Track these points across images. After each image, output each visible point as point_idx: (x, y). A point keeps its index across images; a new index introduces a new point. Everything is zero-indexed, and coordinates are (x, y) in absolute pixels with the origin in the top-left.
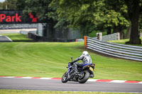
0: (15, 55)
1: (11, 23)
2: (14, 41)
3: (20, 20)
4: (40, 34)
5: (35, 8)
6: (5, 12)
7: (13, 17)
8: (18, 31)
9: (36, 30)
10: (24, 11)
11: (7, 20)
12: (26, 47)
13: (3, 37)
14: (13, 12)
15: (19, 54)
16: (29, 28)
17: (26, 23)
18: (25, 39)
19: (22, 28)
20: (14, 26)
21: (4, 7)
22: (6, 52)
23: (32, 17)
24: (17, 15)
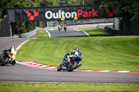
0: (93, 49)
1: (88, 18)
2: (91, 36)
3: (97, 15)
4: (117, 28)
5: (111, 3)
6: (83, 8)
7: (90, 13)
8: (95, 25)
9: (112, 24)
10: (100, 6)
11: (84, 16)
12: (103, 41)
13: (81, 32)
14: (90, 8)
15: (96, 48)
16: (105, 23)
17: (103, 17)
18: (101, 33)
19: (99, 23)
20: (91, 21)
21: (81, 3)
22: (84, 46)
23: (108, 11)
24: (93, 10)
